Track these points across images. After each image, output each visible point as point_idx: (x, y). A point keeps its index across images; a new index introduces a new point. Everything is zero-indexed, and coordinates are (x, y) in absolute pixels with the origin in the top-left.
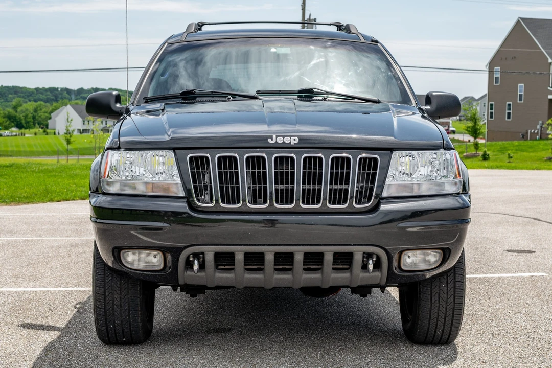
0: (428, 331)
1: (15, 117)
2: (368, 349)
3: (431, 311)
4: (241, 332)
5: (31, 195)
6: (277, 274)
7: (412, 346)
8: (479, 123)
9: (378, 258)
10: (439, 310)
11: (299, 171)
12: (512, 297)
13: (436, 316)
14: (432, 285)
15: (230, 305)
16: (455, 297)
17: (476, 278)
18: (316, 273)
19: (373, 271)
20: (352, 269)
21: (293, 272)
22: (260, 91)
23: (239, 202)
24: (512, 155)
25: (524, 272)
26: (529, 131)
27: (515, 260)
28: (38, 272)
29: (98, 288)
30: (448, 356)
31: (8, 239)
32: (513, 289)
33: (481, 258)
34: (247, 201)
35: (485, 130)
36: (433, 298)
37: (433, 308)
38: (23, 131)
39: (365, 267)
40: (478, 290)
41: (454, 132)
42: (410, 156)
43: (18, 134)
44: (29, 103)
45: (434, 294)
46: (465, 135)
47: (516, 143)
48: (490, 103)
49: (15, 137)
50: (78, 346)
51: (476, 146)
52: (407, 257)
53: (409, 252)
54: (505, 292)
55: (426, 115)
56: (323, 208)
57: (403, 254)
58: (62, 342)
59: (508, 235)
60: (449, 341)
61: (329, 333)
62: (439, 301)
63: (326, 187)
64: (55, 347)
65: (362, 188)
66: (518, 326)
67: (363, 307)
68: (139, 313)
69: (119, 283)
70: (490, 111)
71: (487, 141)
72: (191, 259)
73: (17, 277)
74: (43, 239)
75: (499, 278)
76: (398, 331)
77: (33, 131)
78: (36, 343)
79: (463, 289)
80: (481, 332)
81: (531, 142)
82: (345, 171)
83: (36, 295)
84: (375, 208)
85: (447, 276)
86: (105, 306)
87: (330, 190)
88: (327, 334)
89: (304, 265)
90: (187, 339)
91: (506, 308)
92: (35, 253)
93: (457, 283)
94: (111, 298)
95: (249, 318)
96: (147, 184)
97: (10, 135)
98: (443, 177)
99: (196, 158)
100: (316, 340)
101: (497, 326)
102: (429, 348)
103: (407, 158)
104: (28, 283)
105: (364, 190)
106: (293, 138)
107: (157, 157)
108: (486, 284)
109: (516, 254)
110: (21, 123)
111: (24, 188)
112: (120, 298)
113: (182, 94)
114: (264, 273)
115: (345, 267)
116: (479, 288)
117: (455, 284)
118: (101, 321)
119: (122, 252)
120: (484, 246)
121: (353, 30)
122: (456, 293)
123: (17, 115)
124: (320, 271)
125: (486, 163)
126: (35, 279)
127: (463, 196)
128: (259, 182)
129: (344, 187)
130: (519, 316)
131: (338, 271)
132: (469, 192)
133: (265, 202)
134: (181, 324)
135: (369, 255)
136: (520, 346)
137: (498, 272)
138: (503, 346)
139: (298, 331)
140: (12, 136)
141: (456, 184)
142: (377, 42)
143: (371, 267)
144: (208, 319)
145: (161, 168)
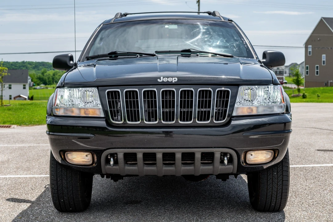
0: (266, 204)
1: (43, 78)
2: (227, 214)
3: (267, 190)
4: (147, 203)
5: (41, 120)
6: (165, 167)
7: (256, 213)
8: (300, 77)
9: (231, 155)
10: (272, 190)
11: (177, 100)
12: (321, 180)
13: (271, 194)
14: (267, 173)
15: (143, 186)
16: (283, 181)
17: (298, 167)
18: (190, 166)
19: (228, 165)
20: (214, 163)
21: (175, 165)
22: (157, 51)
23: (139, 120)
24: (319, 95)
25: (328, 163)
26: (329, 81)
27: (322, 156)
28: (31, 165)
29: (52, 176)
30: (279, 220)
31: (20, 145)
32: (322, 174)
33: (302, 155)
34: (144, 120)
35: (303, 81)
36: (269, 182)
37: (268, 188)
38: (47, 86)
39: (222, 162)
40: (299, 175)
41: (286, 83)
42: (251, 89)
43: (44, 88)
44: (50, 71)
45: (269, 179)
46: (292, 84)
47: (322, 88)
48: (306, 66)
49: (42, 90)
50: (42, 213)
51: (299, 90)
52: (250, 155)
53: (252, 151)
54: (316, 176)
55: (263, 64)
56: (193, 124)
57: (248, 153)
58: (33, 210)
59: (318, 140)
60: (280, 209)
61: (203, 204)
62: (273, 184)
63: (195, 110)
64: (28, 214)
65: (219, 110)
66: (325, 199)
67: (226, 187)
68: (79, 192)
69: (66, 173)
70: (306, 70)
71: (305, 87)
72: (109, 157)
73: (18, 168)
74: (40, 146)
75: (313, 167)
76: (247, 202)
77: (52, 86)
78: (17, 211)
79: (288, 176)
80: (301, 203)
81: (331, 87)
82: (208, 99)
83: (26, 180)
84: (228, 123)
85: (278, 168)
86: (57, 188)
87: (198, 112)
88: (201, 204)
89: (182, 161)
90: (112, 208)
91: (317, 187)
92: (33, 154)
93: (284, 172)
94: (61, 183)
95: (154, 194)
96: (80, 109)
97: (40, 88)
98: (273, 102)
99: (112, 92)
100: (194, 208)
101: (312, 199)
102: (267, 214)
103: (249, 90)
104: (23, 172)
105: (221, 111)
106: (174, 78)
107: (88, 92)
108: (305, 171)
109: (323, 152)
110: (46, 82)
111: (37, 116)
112: (67, 182)
113: (109, 54)
114: (156, 166)
115: (209, 162)
116: (300, 174)
117: (283, 172)
118: (55, 197)
119: (66, 153)
120: (303, 147)
121: (217, 14)
122: (284, 178)
123: (44, 77)
124: (193, 165)
125: (304, 100)
126: (28, 169)
127: (287, 115)
128: (152, 107)
129: (207, 110)
130: (325, 192)
131: (205, 165)
132: (291, 112)
133: (156, 120)
134: (111, 198)
135: (224, 154)
136: (327, 213)
137: (312, 163)
138: (316, 213)
139: (183, 203)
140: (41, 89)
141: (281, 107)
142: (232, 21)
143: (226, 162)
144: (128, 194)
145: (90, 99)
